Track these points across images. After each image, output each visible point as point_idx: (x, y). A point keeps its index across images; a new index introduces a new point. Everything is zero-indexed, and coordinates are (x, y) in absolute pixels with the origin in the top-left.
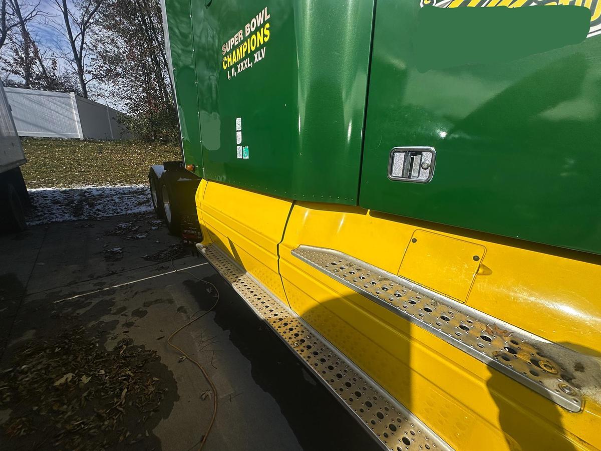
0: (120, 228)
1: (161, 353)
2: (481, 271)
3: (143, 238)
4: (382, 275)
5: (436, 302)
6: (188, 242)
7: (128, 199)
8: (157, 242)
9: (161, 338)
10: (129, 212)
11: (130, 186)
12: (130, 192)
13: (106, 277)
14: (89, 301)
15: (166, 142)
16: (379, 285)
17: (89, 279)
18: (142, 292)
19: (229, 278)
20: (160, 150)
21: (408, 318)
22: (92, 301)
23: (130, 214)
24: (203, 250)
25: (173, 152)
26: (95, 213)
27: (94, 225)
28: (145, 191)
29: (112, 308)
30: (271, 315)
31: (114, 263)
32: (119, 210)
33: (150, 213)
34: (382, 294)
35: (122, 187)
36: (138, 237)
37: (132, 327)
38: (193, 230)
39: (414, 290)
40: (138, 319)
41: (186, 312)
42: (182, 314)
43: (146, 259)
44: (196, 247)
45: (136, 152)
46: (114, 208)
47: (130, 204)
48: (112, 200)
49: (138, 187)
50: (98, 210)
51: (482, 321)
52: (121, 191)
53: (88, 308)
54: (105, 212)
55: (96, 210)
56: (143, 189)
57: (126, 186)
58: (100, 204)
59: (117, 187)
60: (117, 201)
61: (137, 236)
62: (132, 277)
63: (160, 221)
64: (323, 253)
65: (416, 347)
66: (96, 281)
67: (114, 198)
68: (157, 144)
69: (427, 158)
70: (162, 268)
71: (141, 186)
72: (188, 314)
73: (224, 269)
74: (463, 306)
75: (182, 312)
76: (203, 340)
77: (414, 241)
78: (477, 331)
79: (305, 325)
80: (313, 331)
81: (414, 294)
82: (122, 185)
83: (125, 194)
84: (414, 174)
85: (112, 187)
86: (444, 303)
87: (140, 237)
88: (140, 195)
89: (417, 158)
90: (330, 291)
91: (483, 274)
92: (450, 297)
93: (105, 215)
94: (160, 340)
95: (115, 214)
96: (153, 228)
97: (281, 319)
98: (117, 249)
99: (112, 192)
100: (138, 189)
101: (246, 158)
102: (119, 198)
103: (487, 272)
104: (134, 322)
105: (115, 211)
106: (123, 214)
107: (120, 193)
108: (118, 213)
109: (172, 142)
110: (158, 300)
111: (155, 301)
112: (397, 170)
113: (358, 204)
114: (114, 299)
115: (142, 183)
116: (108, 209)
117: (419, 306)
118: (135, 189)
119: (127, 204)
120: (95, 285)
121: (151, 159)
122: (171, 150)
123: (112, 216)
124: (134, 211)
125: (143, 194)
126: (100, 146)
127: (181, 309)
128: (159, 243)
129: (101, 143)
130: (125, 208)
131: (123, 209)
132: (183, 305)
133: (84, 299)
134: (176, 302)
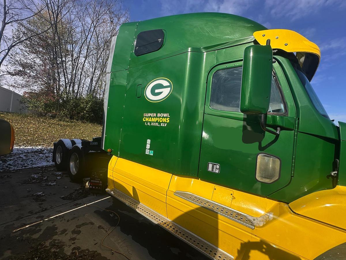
0: (34, 178)
1: (99, 251)
2: (233, 198)
3: (54, 185)
4: (207, 200)
5: (224, 208)
6: (95, 187)
7: (32, 156)
8: (66, 187)
9: (96, 244)
10: (34, 166)
11: (31, 147)
12: (32, 152)
13: (42, 212)
14: (38, 228)
15: (53, 117)
16: (207, 204)
17: (30, 214)
18: (72, 219)
19: (133, 207)
20: (49, 123)
21: (217, 213)
22: (41, 228)
23: (35, 167)
24: (112, 192)
25: (58, 124)
26: (7, 167)
27: (11, 176)
28: (43, 151)
29: (57, 231)
30: (160, 222)
31: (42, 202)
32: (26, 165)
33: (50, 167)
34: (209, 207)
35: (25, 148)
36: (51, 185)
37: (76, 240)
38: (98, 180)
39: (217, 205)
40: (77, 236)
41: (104, 229)
42: (102, 229)
43: (63, 198)
44: (106, 191)
45: (31, 123)
46: (22, 163)
47: (34, 161)
48: (20, 157)
49: (37, 148)
50: (9, 164)
51: (235, 212)
52: (26, 151)
53: (41, 232)
54: (15, 166)
55: (8, 165)
56: (41, 149)
57: (29, 147)
58: (11, 160)
59: (21, 147)
60: (24, 158)
61: (50, 183)
62: (60, 211)
63: (61, 173)
64: (185, 194)
65: (219, 221)
66: (36, 216)
67: (21, 156)
68: (47, 118)
69: (218, 167)
70: (78, 204)
71: (40, 147)
72: (105, 229)
73: (128, 202)
74: (230, 208)
75: (102, 228)
76: (119, 242)
77: (215, 189)
78: (234, 215)
79: (176, 224)
80: (179, 226)
81: (217, 206)
82: (25, 147)
83: (28, 153)
84: (214, 170)
85: (18, 147)
86: (226, 208)
87: (52, 184)
88: (39, 154)
89: (215, 166)
90: (190, 207)
91: (234, 199)
92: (227, 206)
93: (16, 168)
94: (96, 245)
95: (23, 168)
96: (58, 178)
97: (165, 223)
98: (40, 193)
99: (19, 151)
100: (38, 150)
101: (151, 155)
102: (25, 156)
103: (234, 198)
104: (75, 237)
105: (23, 165)
106: (30, 168)
107: (25, 152)
108: (25, 167)
109: (58, 118)
110: (84, 223)
111: (82, 224)
112: (210, 169)
113: (198, 177)
114: (56, 226)
115: (40, 145)
116: (18, 164)
117: (220, 209)
118: (36, 150)
119: (32, 160)
120: (37, 218)
121: (44, 129)
122: (57, 123)
123: (21, 169)
124: (38, 165)
125: (42, 153)
126: (2, 116)
127: (100, 227)
128: (67, 188)
129: (3, 114)
130: (31, 163)
131: (29, 163)
132: (100, 225)
133: (34, 228)
134: (95, 223)
